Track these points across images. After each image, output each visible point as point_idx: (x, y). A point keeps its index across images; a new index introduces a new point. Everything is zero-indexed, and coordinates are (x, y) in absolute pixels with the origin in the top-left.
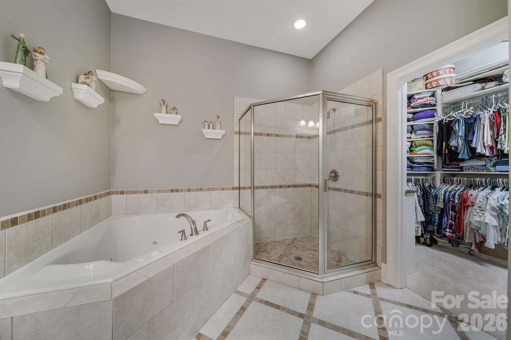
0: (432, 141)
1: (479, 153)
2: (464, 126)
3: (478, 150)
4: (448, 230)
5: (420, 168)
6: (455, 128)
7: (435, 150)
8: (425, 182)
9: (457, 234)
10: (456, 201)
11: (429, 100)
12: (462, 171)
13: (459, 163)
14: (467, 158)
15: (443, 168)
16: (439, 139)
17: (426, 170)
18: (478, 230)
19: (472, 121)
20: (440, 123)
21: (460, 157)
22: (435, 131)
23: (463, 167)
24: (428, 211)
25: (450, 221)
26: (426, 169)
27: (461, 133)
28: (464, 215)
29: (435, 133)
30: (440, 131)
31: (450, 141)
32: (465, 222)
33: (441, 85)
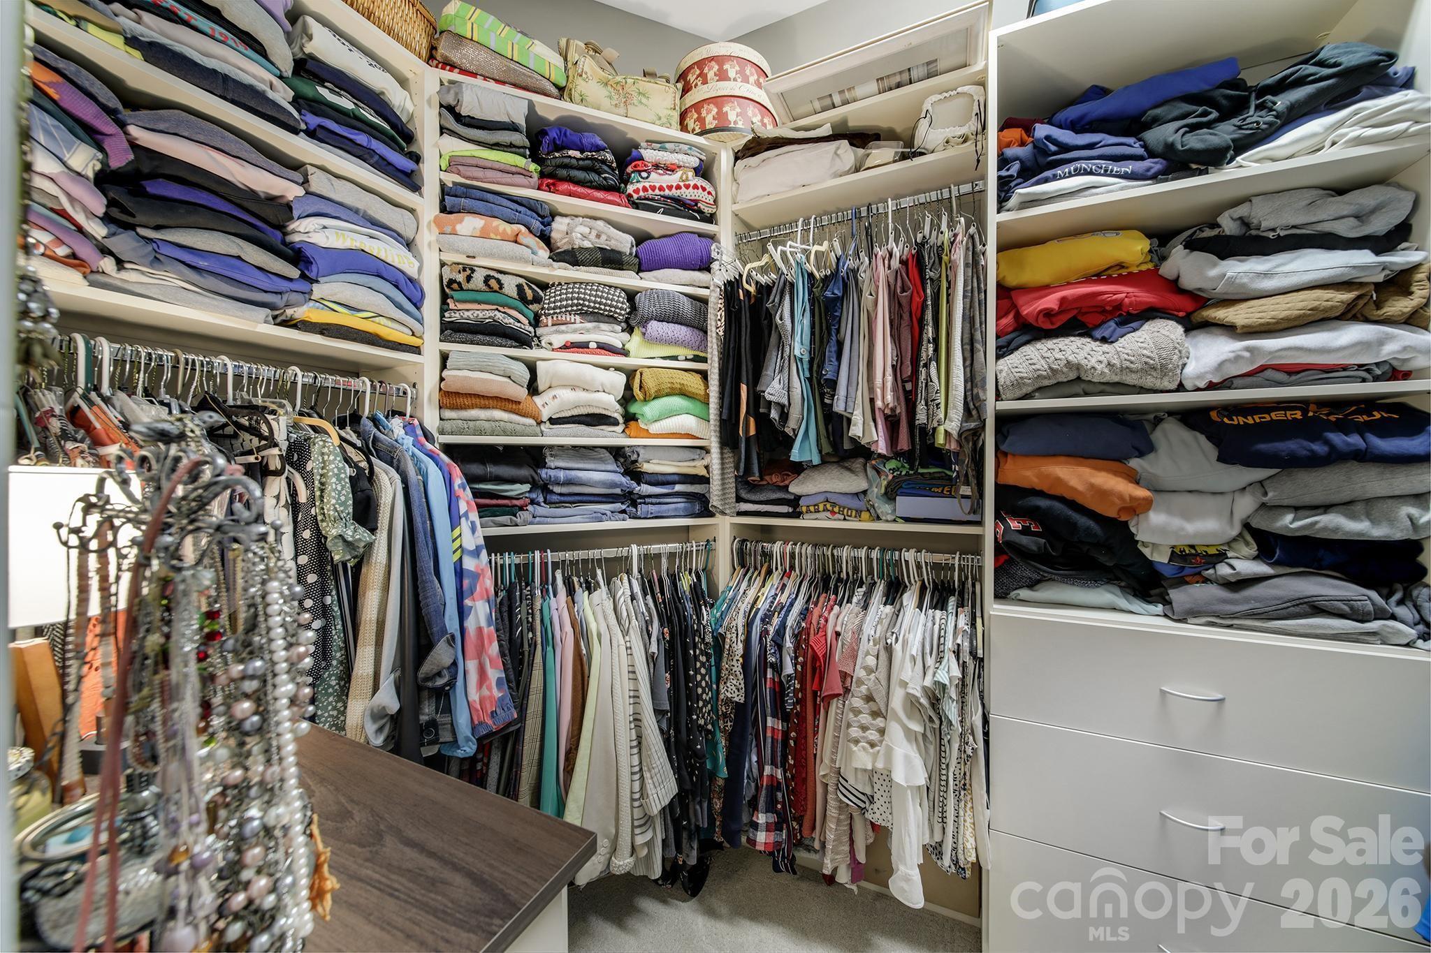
0: (704, 375)
1: (853, 440)
2: (808, 314)
3: (855, 425)
4: (762, 818)
5: (662, 500)
6: (781, 319)
7: (712, 417)
8: (679, 567)
9: (793, 828)
10: (789, 669)
11: (692, 183)
12: (796, 515)
13: (787, 482)
14: (816, 460)
15: (739, 499)
16: (727, 369)
17: (685, 509)
18: (863, 811)
19: (836, 292)
20: (731, 289)
21: (796, 455)
22: (714, 329)
23: (800, 497)
24: (689, 731)
25: (768, 770)
26: (683, 505)
27: (799, 346)
28: (816, 733)
29: (714, 341)
30: (730, 330)
31: (763, 380)
32: (821, 771)
33: (732, 125)
